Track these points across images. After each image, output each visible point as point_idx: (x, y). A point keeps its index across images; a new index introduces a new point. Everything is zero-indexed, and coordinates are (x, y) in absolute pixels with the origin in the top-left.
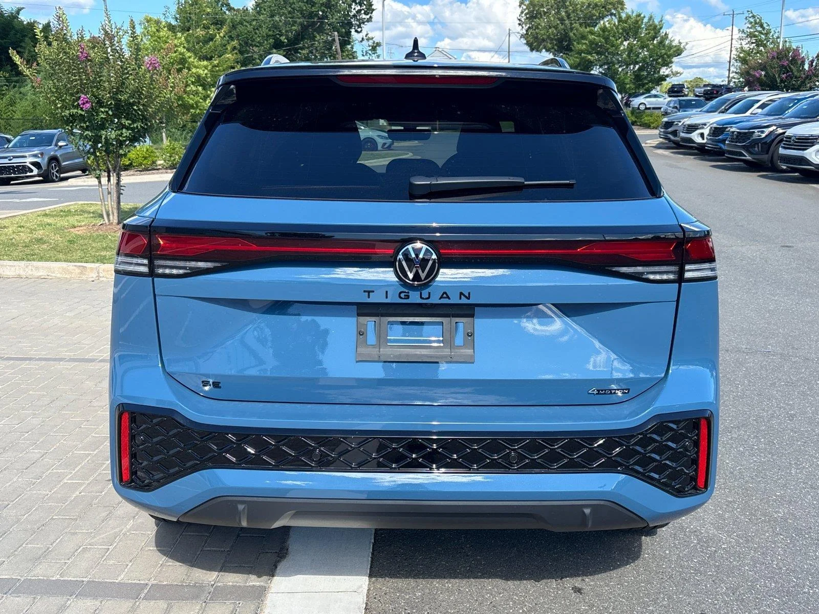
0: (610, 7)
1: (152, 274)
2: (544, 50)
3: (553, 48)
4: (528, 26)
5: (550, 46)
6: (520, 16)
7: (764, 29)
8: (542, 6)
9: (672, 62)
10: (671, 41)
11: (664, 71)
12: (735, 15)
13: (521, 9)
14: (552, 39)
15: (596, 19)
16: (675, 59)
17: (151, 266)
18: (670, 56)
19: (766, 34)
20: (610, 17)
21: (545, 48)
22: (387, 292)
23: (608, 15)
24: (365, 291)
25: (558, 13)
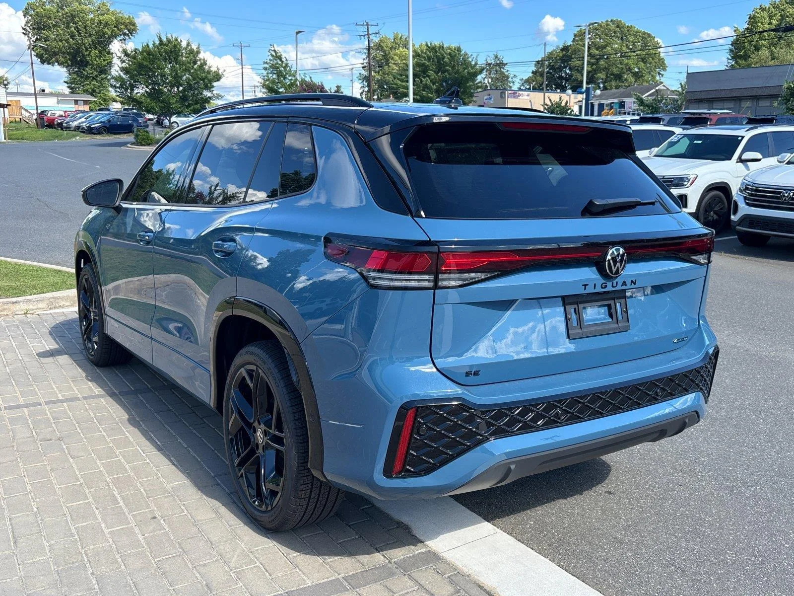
0: (122, 27)
1: (436, 287)
2: (56, 64)
3: (66, 62)
4: (36, 37)
5: (63, 60)
6: (25, 25)
7: (282, 62)
8: (50, 18)
9: (213, 87)
10: (210, 67)
11: (207, 94)
12: (242, 47)
13: (26, 19)
14: (64, 53)
15: (109, 38)
16: (215, 84)
17: (436, 281)
18: (211, 81)
19: (285, 68)
20: (122, 36)
21: (57, 61)
22: (595, 284)
23: (121, 35)
24: (583, 285)
25: (68, 27)
